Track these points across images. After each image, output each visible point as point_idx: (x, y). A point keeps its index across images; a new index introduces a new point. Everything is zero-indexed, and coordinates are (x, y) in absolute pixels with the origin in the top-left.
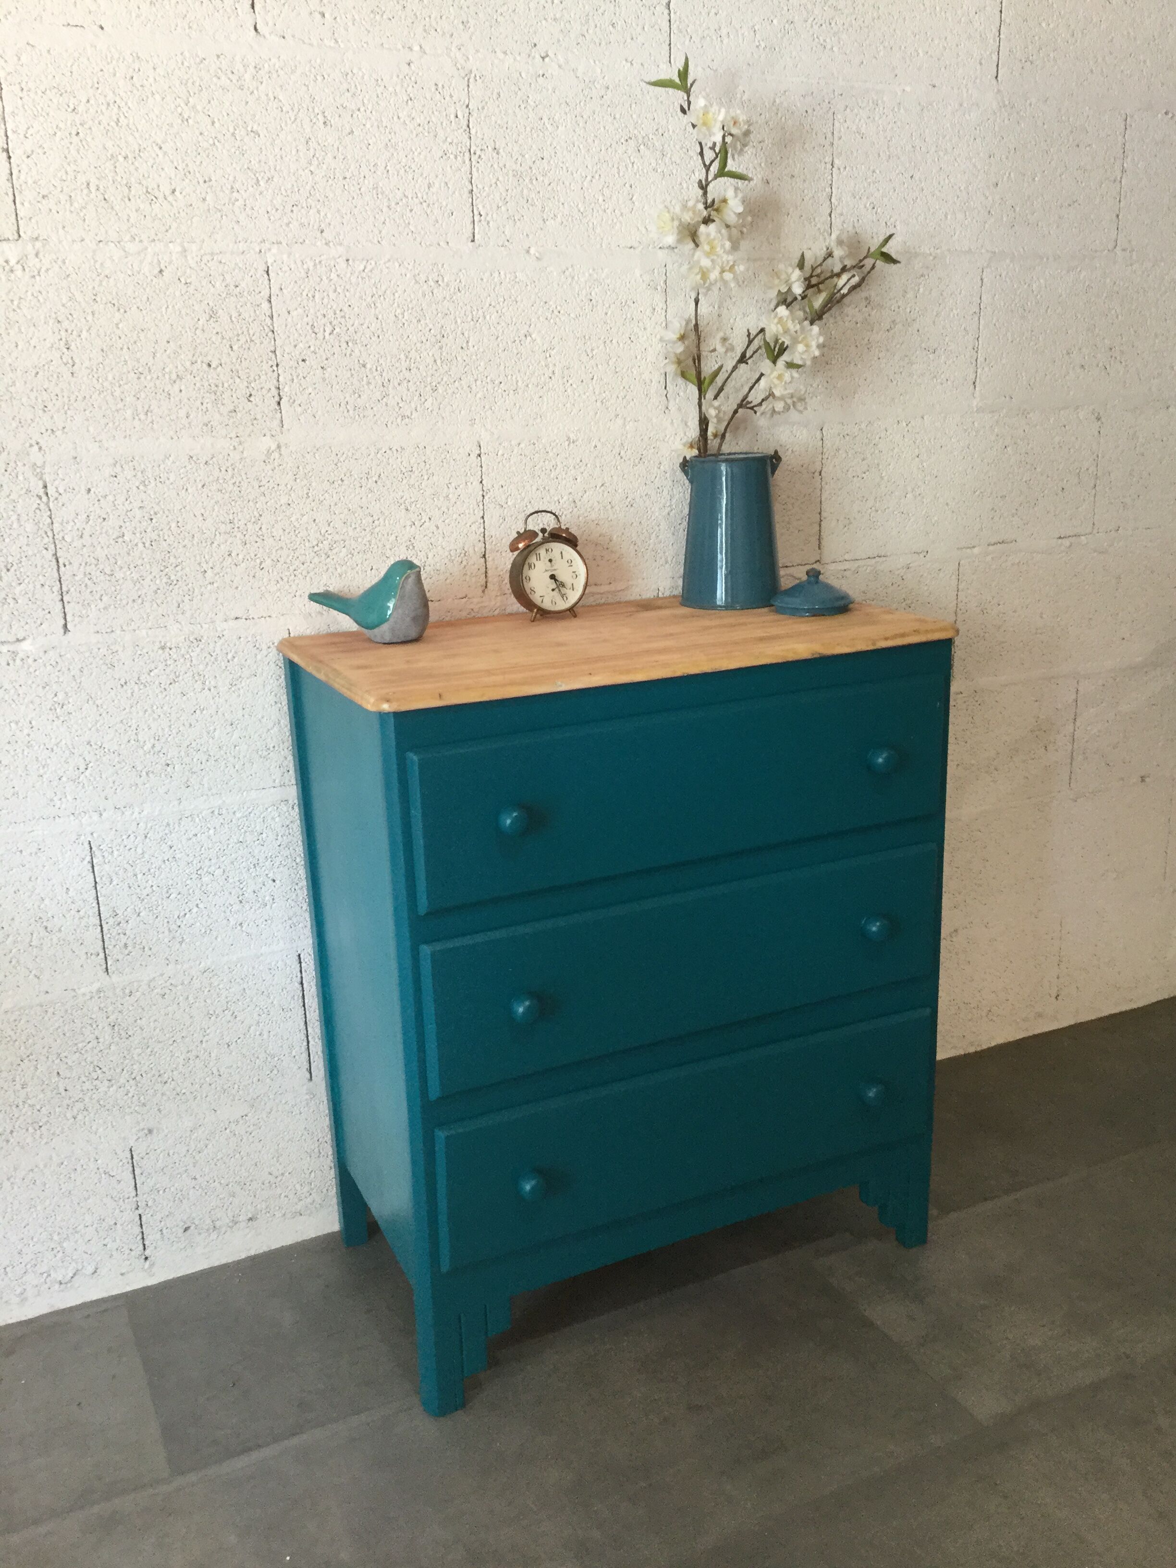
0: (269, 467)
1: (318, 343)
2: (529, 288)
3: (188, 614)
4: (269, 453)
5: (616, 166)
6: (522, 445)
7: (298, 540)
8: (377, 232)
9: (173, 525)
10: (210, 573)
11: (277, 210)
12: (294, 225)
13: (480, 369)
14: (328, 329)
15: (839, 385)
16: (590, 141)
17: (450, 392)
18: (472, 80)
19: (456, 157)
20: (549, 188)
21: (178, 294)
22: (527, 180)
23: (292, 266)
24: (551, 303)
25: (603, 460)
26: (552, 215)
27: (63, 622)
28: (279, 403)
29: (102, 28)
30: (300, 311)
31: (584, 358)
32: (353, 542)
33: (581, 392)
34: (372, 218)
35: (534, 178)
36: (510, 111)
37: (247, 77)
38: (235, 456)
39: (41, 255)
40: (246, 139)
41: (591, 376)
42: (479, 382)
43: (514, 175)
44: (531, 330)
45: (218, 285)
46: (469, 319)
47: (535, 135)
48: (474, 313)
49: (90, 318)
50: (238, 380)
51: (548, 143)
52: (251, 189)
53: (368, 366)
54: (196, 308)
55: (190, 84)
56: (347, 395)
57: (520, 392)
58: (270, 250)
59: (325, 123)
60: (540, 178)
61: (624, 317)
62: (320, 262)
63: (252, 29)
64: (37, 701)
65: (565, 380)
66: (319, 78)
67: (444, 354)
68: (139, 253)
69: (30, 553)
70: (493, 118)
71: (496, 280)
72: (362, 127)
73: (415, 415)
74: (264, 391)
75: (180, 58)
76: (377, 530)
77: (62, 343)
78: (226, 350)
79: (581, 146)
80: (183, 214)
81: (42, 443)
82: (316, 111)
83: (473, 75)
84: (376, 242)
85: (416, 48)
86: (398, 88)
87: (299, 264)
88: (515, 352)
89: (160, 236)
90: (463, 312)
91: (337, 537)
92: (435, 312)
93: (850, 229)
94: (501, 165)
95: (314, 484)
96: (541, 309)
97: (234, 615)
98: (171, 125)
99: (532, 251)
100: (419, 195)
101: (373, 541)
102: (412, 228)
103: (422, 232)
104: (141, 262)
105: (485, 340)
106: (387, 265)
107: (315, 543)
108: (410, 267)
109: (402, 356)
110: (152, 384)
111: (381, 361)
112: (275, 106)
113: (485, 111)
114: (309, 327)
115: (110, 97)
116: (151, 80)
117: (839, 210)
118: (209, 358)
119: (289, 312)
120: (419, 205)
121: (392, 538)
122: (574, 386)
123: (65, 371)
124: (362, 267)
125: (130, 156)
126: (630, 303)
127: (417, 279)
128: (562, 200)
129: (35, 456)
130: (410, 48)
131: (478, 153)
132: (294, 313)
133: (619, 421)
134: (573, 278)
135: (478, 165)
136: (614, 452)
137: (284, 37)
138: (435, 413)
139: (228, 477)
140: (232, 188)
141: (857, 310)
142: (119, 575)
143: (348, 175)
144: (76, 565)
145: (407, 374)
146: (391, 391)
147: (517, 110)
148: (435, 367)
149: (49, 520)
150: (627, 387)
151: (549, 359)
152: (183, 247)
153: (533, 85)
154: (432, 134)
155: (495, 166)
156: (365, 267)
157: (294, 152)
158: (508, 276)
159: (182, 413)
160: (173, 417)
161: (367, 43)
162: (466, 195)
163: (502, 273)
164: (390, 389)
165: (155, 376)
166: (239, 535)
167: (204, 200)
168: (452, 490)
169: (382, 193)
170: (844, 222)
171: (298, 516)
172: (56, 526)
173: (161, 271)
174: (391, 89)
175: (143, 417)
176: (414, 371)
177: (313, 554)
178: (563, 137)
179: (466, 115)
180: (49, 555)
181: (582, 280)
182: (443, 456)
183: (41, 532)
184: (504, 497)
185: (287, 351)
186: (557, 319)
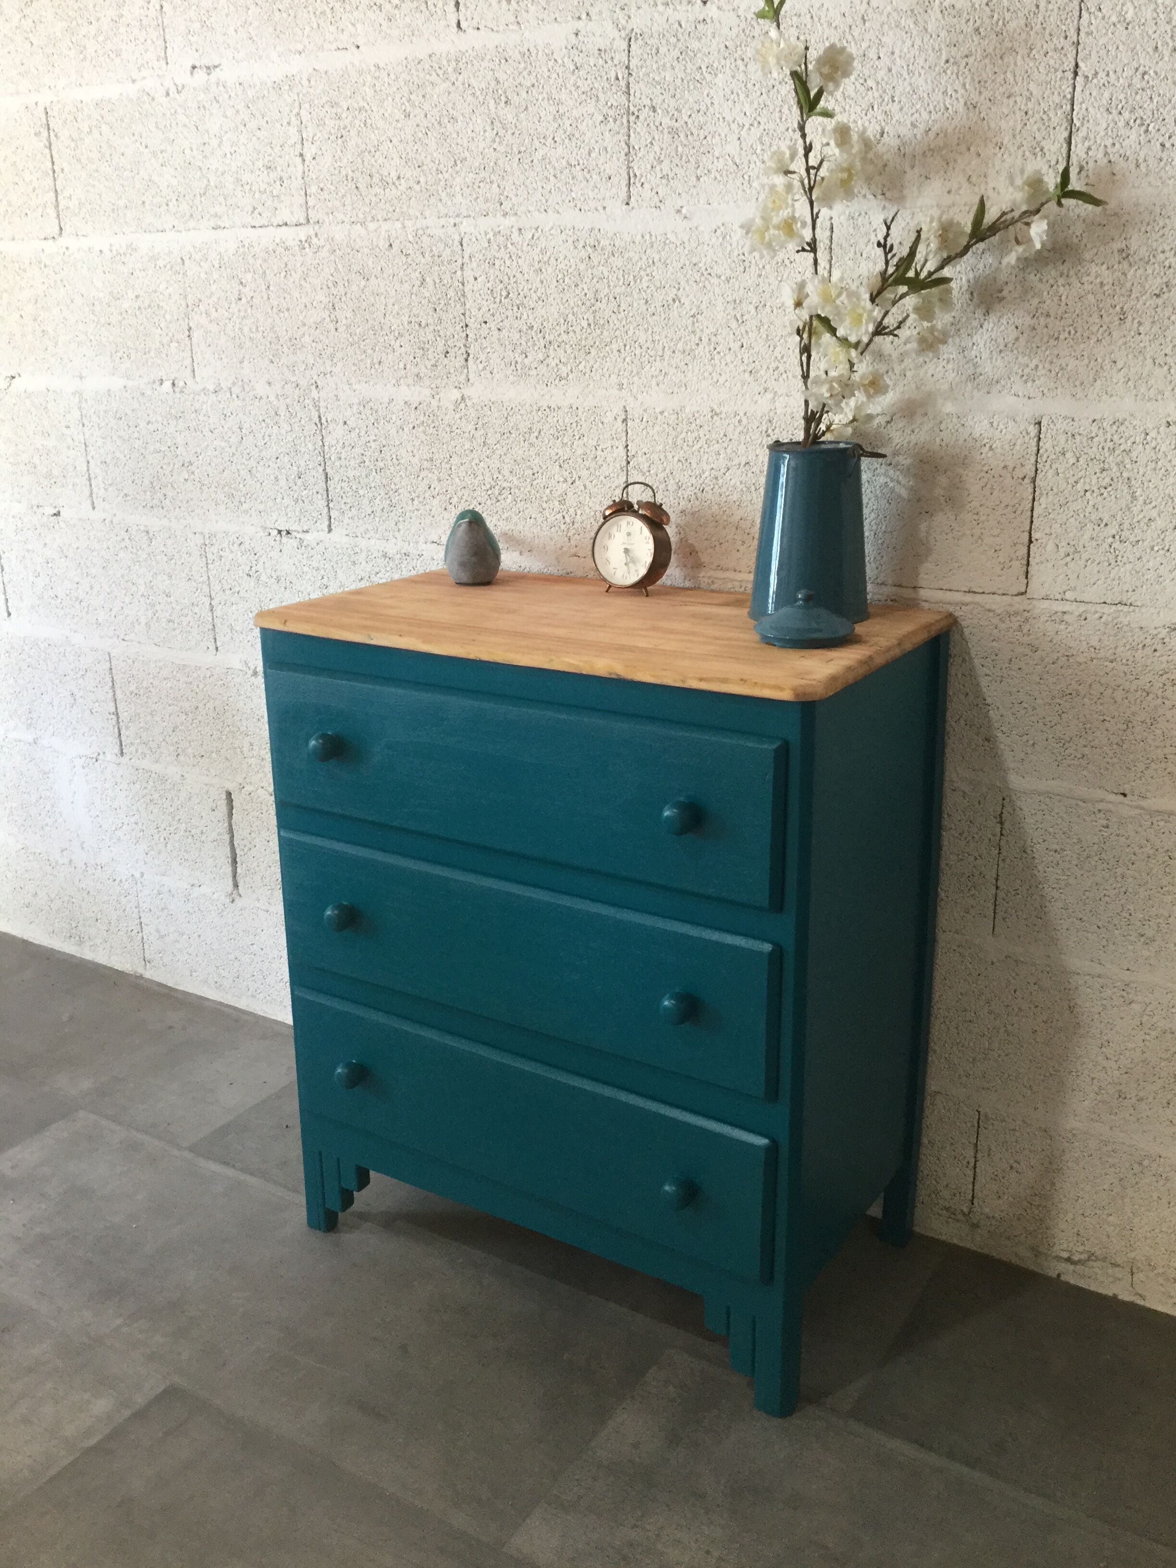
0: (458, 416)
1: (496, 306)
2: (678, 250)
3: (402, 532)
4: (457, 404)
5: (778, 110)
6: (666, 414)
7: (476, 482)
8: (544, 201)
9: (394, 457)
10: (416, 502)
11: (468, 187)
12: (481, 199)
13: (630, 333)
14: (504, 293)
15: (1069, 368)
16: (749, 86)
17: (602, 355)
18: (632, 40)
19: (615, 120)
20: (704, 142)
21: (400, 264)
22: (682, 135)
23: (479, 238)
24: (700, 265)
25: (748, 438)
26: (706, 172)
27: (327, 523)
28: (466, 360)
29: (358, 47)
30: (483, 277)
31: (734, 325)
32: (517, 491)
33: (729, 361)
34: (540, 188)
35: (689, 133)
36: (668, 65)
37: (450, 70)
38: (434, 403)
39: (319, 236)
40: (449, 125)
41: (740, 343)
42: (628, 348)
43: (669, 132)
44: (679, 294)
45: (427, 255)
46: (621, 283)
47: (692, 87)
48: (626, 276)
49: (346, 284)
50: (438, 338)
51: (705, 93)
52: (450, 170)
53: (535, 329)
54: (413, 275)
55: (411, 83)
56: (517, 355)
57: (666, 358)
58: (462, 223)
59: (506, 102)
60: (695, 131)
61: (779, 279)
62: (499, 232)
63: (455, 26)
64: (312, 579)
65: (712, 347)
66: (503, 61)
67: (597, 318)
68: (376, 230)
69: (310, 467)
70: (651, 75)
71: (648, 242)
72: (535, 102)
73: (570, 377)
74: (457, 349)
75: (405, 62)
76: (535, 483)
77: (331, 305)
78: (431, 312)
79: (740, 92)
80: (404, 196)
81: (319, 383)
82: (500, 92)
83: (634, 34)
84: (542, 210)
85: (584, 16)
86: (566, 60)
87: (483, 234)
88: (663, 316)
89: (389, 215)
90: (615, 275)
91: (505, 485)
92: (590, 276)
93: (1100, 155)
94: (657, 124)
95: (489, 435)
96: (690, 272)
97: (430, 540)
98: (398, 121)
99: (684, 211)
100: (581, 163)
101: (533, 491)
102: (573, 195)
103: (582, 199)
104: (379, 237)
105: (635, 305)
106: (552, 232)
107: (488, 486)
108: (571, 233)
109: (562, 321)
110: (382, 340)
111: (545, 324)
112: (470, 92)
113: (644, 69)
114: (489, 292)
115: (362, 104)
116: (386, 85)
117: (1082, 133)
118: (420, 319)
119: (476, 279)
120: (580, 173)
121: (548, 491)
122: (722, 354)
123: (332, 327)
124: (530, 236)
125: (373, 150)
126: (787, 262)
127: (576, 244)
128: (717, 154)
129: (314, 393)
130: (579, 18)
131: (636, 113)
132: (479, 280)
133: (769, 396)
134: (724, 238)
135: (635, 126)
136: (760, 429)
137: (478, 29)
138: (587, 375)
139: (430, 422)
140: (437, 170)
141: (1105, 266)
142: (361, 492)
143: (523, 149)
144: (336, 479)
145: (564, 337)
146: (552, 353)
147: (675, 63)
148: (589, 331)
149: (321, 443)
150: (779, 358)
151: (696, 325)
152: (403, 224)
153: (692, 34)
154: (593, 100)
155: (651, 125)
156: (533, 236)
157: (482, 133)
158: (659, 239)
159: (402, 366)
160: (396, 367)
161: (542, 21)
162: (623, 157)
163: (653, 237)
164: (551, 350)
165: (384, 333)
166: (436, 472)
167: (419, 182)
168: (599, 453)
169: (550, 163)
170: (1089, 149)
171: (477, 461)
172: (326, 447)
173: (391, 245)
174: (560, 61)
175: (377, 366)
176: (571, 334)
177: (487, 496)
178: (721, 85)
179: (626, 76)
180: (321, 469)
181: (735, 239)
182: (592, 418)
183: (316, 452)
184: (646, 465)
185: (474, 314)
186: (707, 282)
